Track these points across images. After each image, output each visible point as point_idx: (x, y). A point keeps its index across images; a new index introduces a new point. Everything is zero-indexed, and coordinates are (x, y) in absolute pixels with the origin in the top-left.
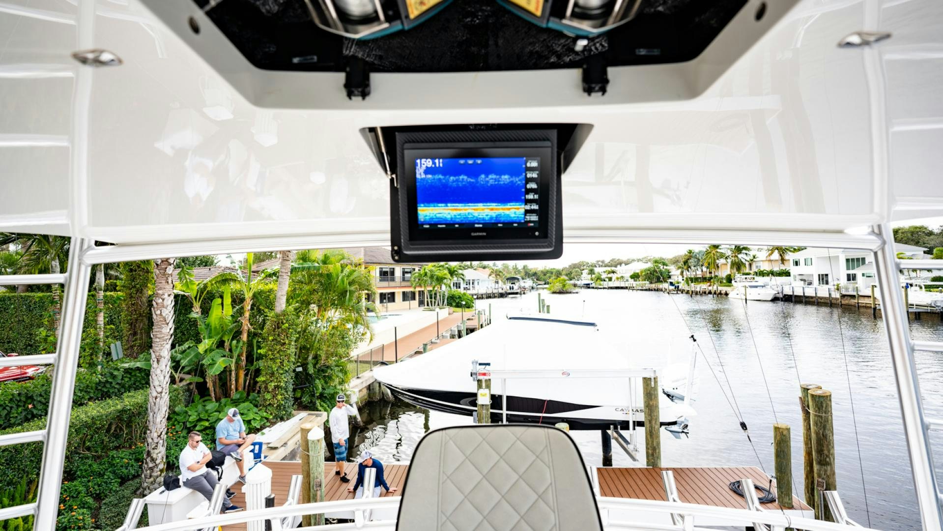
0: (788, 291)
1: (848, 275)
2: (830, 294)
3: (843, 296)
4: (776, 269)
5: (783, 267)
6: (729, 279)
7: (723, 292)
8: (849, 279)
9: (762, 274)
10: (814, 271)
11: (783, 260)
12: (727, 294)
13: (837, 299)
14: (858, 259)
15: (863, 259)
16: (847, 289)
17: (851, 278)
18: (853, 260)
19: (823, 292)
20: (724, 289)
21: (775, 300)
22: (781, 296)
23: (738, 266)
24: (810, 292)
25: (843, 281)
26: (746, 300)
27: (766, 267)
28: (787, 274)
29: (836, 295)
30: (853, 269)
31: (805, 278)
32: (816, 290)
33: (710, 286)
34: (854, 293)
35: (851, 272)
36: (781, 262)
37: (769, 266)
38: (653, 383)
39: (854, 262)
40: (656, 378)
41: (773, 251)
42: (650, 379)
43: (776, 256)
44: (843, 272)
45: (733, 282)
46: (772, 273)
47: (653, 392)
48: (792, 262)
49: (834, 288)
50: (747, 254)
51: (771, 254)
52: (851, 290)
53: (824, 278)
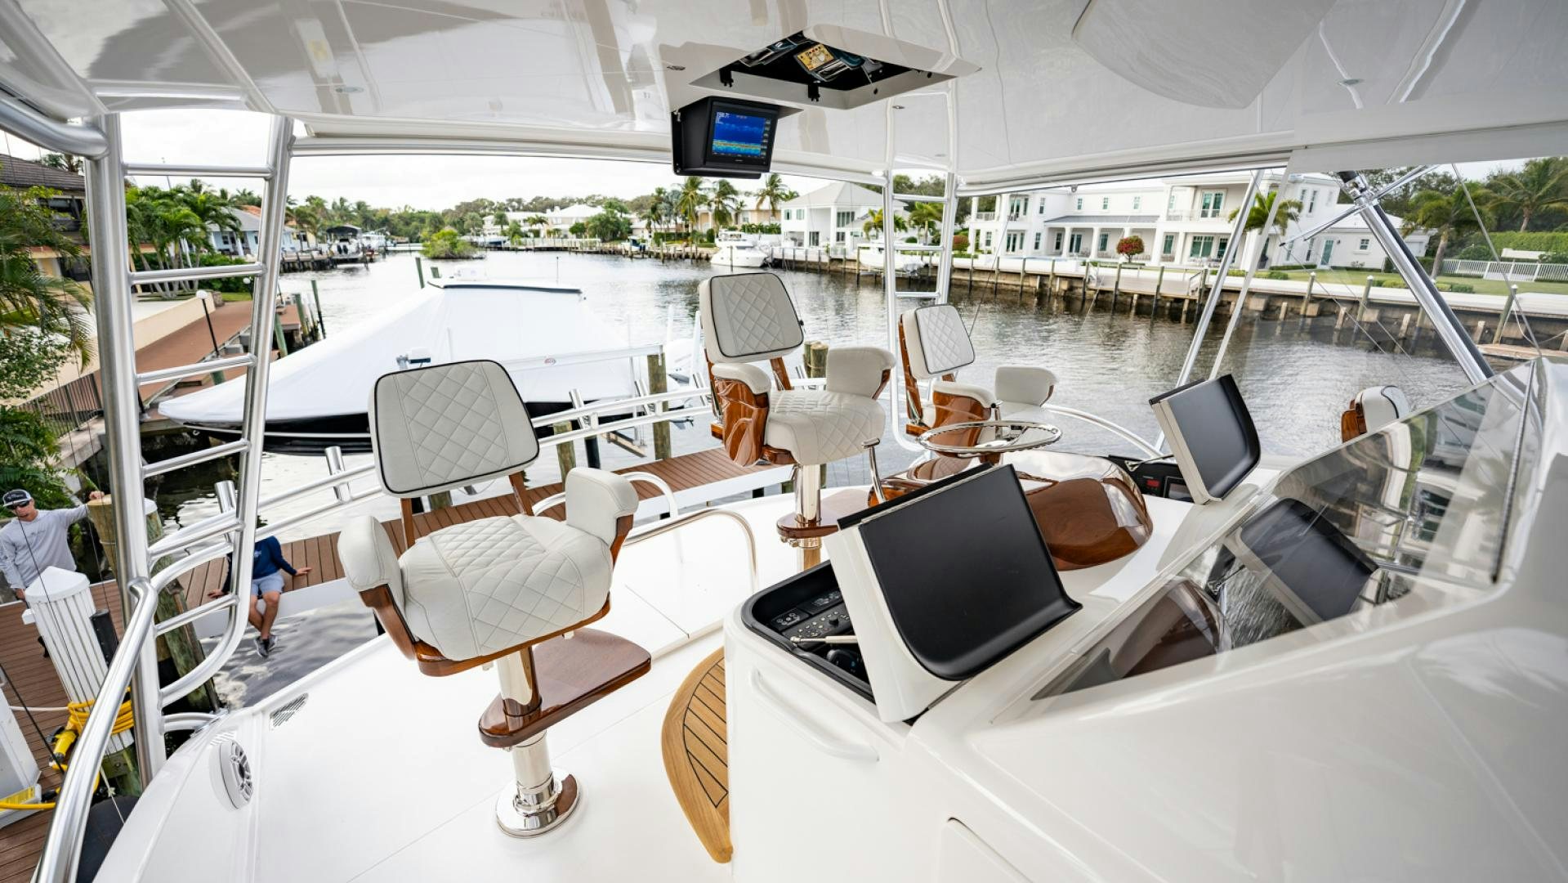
0: (778, 254)
1: (838, 234)
2: (820, 258)
3: (832, 260)
4: (765, 223)
5: (773, 221)
6: (711, 236)
7: (704, 255)
8: (838, 239)
9: (749, 229)
10: (805, 227)
11: (774, 212)
12: (708, 259)
13: (825, 264)
14: (848, 214)
15: (853, 213)
16: (836, 251)
17: (840, 237)
18: (844, 214)
19: (813, 255)
20: (704, 251)
21: (765, 265)
22: (771, 260)
23: (722, 216)
24: (800, 255)
25: (833, 242)
26: (732, 266)
27: (754, 220)
28: (775, 230)
29: (825, 259)
30: (843, 225)
31: (795, 236)
32: (806, 252)
33: (686, 246)
34: (842, 257)
35: (841, 230)
36: (771, 213)
37: (759, 218)
38: (660, 361)
39: (845, 217)
40: (662, 355)
41: (763, 196)
42: (657, 356)
43: (766, 204)
44: (833, 229)
45: (716, 240)
46: (761, 229)
47: (660, 372)
48: (783, 215)
49: (823, 250)
50: (733, 199)
51: (761, 202)
52: (839, 252)
53: (815, 237)
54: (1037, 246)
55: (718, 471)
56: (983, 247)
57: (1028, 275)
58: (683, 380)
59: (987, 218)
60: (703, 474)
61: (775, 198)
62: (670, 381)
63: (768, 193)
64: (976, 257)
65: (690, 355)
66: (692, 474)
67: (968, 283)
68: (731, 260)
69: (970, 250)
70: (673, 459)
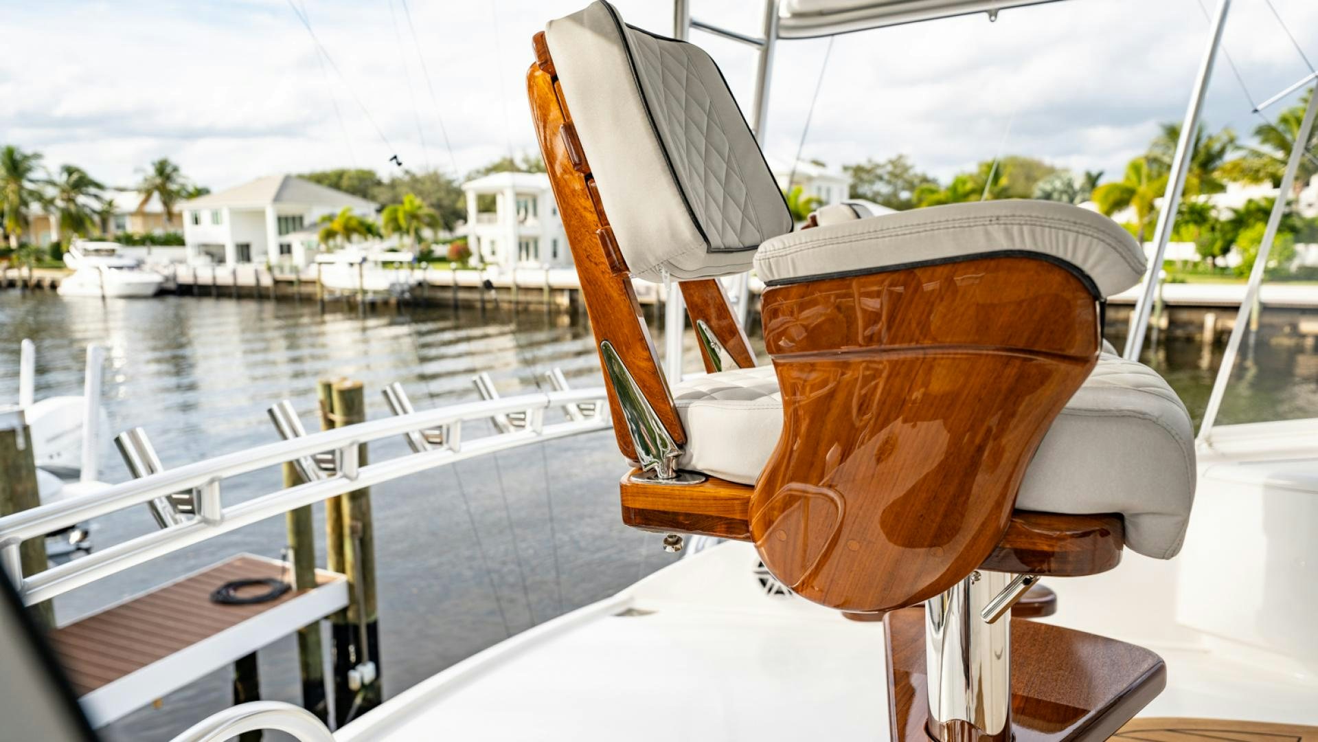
0: (185, 277)
1: (281, 247)
2: (258, 280)
3: (276, 282)
4: (158, 232)
5: (171, 230)
6: (57, 253)
7: (47, 283)
8: (282, 252)
9: (129, 241)
10: (225, 236)
11: (170, 216)
12: (54, 286)
13: (267, 288)
14: (294, 219)
15: (301, 218)
16: (282, 269)
17: (285, 249)
18: (286, 219)
19: (246, 276)
20: (46, 275)
21: (162, 293)
22: (171, 285)
23: (75, 222)
24: (223, 276)
25: (274, 256)
26: (104, 298)
27: (135, 227)
28: (179, 241)
29: (267, 281)
30: (287, 232)
31: (213, 250)
32: (234, 273)
33: (10, 267)
34: (292, 277)
35: (287, 239)
36: (165, 217)
37: (145, 224)
38: (21, 443)
39: (289, 223)
40: (26, 429)
41: (149, 194)
42: (12, 432)
43: (156, 205)
44: (273, 240)
45: (66, 257)
46: (149, 241)
47: (22, 462)
48: (187, 219)
49: (262, 268)
50: (96, 196)
51: (146, 201)
52: (287, 269)
53: (244, 252)
54: (555, 255)
55: (172, 634)
56: (488, 258)
57: (553, 290)
58: (71, 475)
59: (490, 221)
60: (137, 646)
61: (168, 197)
62: (45, 482)
63: (157, 188)
64: (484, 269)
65: (80, 426)
66: (113, 651)
67: (478, 305)
68: (102, 287)
69: (473, 261)
70: (64, 631)
